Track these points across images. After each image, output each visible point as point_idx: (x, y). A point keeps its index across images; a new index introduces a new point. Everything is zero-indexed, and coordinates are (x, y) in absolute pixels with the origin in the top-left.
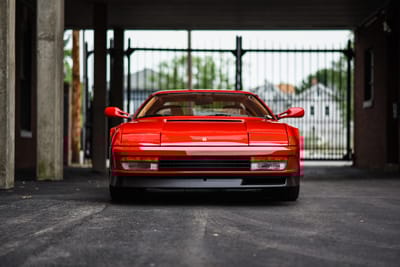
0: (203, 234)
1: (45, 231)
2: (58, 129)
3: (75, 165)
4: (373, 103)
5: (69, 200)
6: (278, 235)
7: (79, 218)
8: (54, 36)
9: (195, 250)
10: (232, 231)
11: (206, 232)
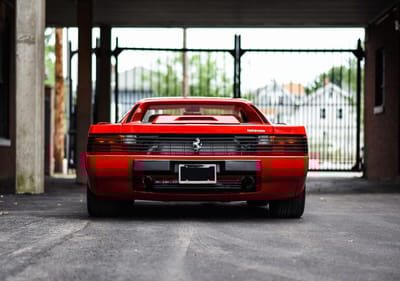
0: (184, 254)
1: (24, 250)
2: (39, 139)
3: (57, 176)
4: (384, 108)
5: (49, 216)
6: (261, 256)
7: (59, 237)
8: (34, 39)
9: (173, 271)
10: (214, 251)
11: (187, 252)
